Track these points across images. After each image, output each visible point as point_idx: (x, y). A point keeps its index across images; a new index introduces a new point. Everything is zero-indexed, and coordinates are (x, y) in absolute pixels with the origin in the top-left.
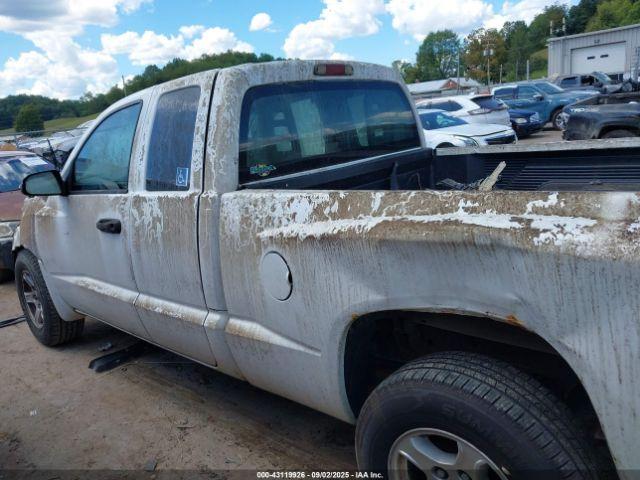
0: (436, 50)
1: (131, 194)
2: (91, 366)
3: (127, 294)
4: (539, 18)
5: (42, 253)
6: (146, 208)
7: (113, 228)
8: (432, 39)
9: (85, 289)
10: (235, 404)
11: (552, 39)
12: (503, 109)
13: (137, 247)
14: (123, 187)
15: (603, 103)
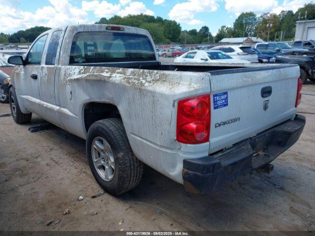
0: (244, 22)
1: (42, 65)
2: (29, 130)
3: (38, 101)
4: (300, 10)
5: (16, 87)
6: (44, 71)
7: (35, 77)
8: (243, 16)
9: (27, 100)
10: (72, 145)
11: (299, 21)
12: (255, 54)
13: (41, 84)
14: (39, 63)
15: (295, 55)
